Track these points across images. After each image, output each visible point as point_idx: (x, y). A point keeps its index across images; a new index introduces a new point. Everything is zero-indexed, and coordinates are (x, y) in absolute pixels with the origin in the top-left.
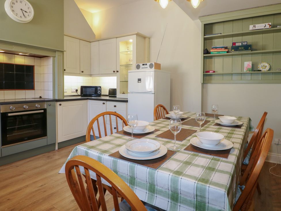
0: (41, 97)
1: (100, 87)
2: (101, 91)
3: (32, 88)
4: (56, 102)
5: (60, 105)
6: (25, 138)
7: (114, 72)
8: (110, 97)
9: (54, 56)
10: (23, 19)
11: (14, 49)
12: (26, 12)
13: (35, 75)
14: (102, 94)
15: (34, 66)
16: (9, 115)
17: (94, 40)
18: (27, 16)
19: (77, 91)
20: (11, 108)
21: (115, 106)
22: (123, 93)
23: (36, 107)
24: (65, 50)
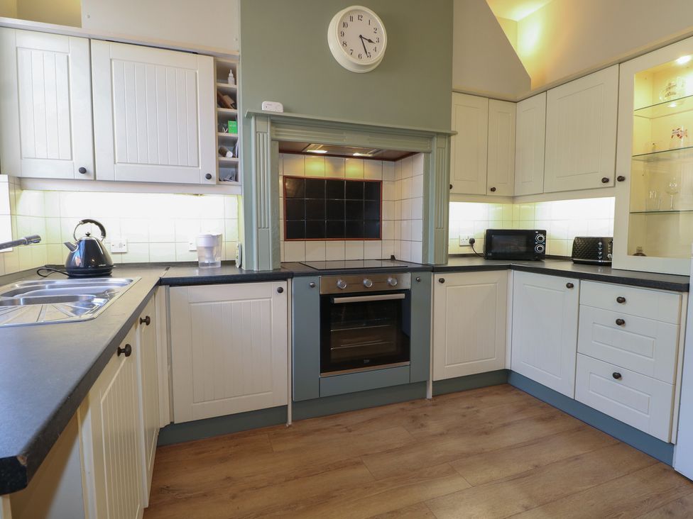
0: (393, 258)
1: (544, 232)
2: (545, 245)
3: (375, 234)
4: (432, 273)
5: (442, 281)
6: (366, 359)
7: (605, 180)
8: (576, 262)
9: (428, 149)
10: (365, 61)
11: (346, 140)
12: (370, 41)
13: (384, 203)
14: (547, 253)
15: (382, 181)
16: (337, 300)
17: (528, 94)
18: (373, 53)
19: (472, 242)
20: (339, 283)
21: (621, 300)
22: (637, 255)
23: (390, 285)
24: (453, 129)
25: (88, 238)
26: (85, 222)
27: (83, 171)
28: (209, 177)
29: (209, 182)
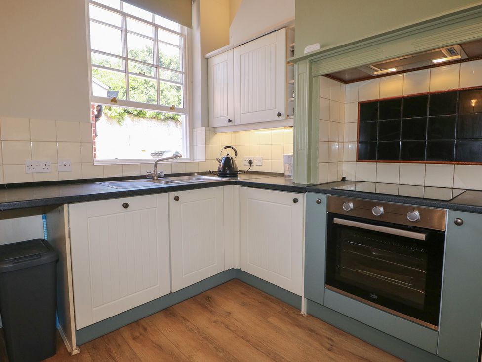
16: (336, 220)
25: (228, 156)
26: (226, 148)
27: (230, 121)
28: (279, 115)
29: (280, 118)
